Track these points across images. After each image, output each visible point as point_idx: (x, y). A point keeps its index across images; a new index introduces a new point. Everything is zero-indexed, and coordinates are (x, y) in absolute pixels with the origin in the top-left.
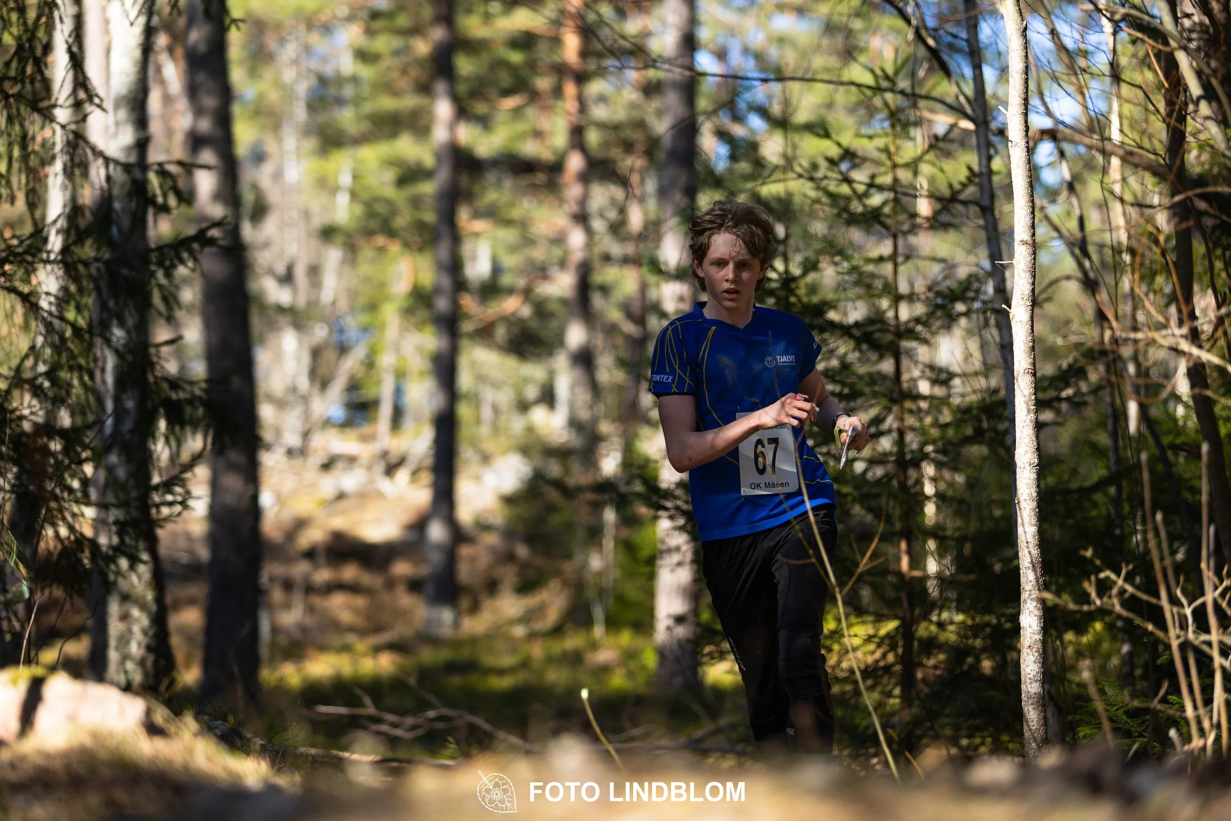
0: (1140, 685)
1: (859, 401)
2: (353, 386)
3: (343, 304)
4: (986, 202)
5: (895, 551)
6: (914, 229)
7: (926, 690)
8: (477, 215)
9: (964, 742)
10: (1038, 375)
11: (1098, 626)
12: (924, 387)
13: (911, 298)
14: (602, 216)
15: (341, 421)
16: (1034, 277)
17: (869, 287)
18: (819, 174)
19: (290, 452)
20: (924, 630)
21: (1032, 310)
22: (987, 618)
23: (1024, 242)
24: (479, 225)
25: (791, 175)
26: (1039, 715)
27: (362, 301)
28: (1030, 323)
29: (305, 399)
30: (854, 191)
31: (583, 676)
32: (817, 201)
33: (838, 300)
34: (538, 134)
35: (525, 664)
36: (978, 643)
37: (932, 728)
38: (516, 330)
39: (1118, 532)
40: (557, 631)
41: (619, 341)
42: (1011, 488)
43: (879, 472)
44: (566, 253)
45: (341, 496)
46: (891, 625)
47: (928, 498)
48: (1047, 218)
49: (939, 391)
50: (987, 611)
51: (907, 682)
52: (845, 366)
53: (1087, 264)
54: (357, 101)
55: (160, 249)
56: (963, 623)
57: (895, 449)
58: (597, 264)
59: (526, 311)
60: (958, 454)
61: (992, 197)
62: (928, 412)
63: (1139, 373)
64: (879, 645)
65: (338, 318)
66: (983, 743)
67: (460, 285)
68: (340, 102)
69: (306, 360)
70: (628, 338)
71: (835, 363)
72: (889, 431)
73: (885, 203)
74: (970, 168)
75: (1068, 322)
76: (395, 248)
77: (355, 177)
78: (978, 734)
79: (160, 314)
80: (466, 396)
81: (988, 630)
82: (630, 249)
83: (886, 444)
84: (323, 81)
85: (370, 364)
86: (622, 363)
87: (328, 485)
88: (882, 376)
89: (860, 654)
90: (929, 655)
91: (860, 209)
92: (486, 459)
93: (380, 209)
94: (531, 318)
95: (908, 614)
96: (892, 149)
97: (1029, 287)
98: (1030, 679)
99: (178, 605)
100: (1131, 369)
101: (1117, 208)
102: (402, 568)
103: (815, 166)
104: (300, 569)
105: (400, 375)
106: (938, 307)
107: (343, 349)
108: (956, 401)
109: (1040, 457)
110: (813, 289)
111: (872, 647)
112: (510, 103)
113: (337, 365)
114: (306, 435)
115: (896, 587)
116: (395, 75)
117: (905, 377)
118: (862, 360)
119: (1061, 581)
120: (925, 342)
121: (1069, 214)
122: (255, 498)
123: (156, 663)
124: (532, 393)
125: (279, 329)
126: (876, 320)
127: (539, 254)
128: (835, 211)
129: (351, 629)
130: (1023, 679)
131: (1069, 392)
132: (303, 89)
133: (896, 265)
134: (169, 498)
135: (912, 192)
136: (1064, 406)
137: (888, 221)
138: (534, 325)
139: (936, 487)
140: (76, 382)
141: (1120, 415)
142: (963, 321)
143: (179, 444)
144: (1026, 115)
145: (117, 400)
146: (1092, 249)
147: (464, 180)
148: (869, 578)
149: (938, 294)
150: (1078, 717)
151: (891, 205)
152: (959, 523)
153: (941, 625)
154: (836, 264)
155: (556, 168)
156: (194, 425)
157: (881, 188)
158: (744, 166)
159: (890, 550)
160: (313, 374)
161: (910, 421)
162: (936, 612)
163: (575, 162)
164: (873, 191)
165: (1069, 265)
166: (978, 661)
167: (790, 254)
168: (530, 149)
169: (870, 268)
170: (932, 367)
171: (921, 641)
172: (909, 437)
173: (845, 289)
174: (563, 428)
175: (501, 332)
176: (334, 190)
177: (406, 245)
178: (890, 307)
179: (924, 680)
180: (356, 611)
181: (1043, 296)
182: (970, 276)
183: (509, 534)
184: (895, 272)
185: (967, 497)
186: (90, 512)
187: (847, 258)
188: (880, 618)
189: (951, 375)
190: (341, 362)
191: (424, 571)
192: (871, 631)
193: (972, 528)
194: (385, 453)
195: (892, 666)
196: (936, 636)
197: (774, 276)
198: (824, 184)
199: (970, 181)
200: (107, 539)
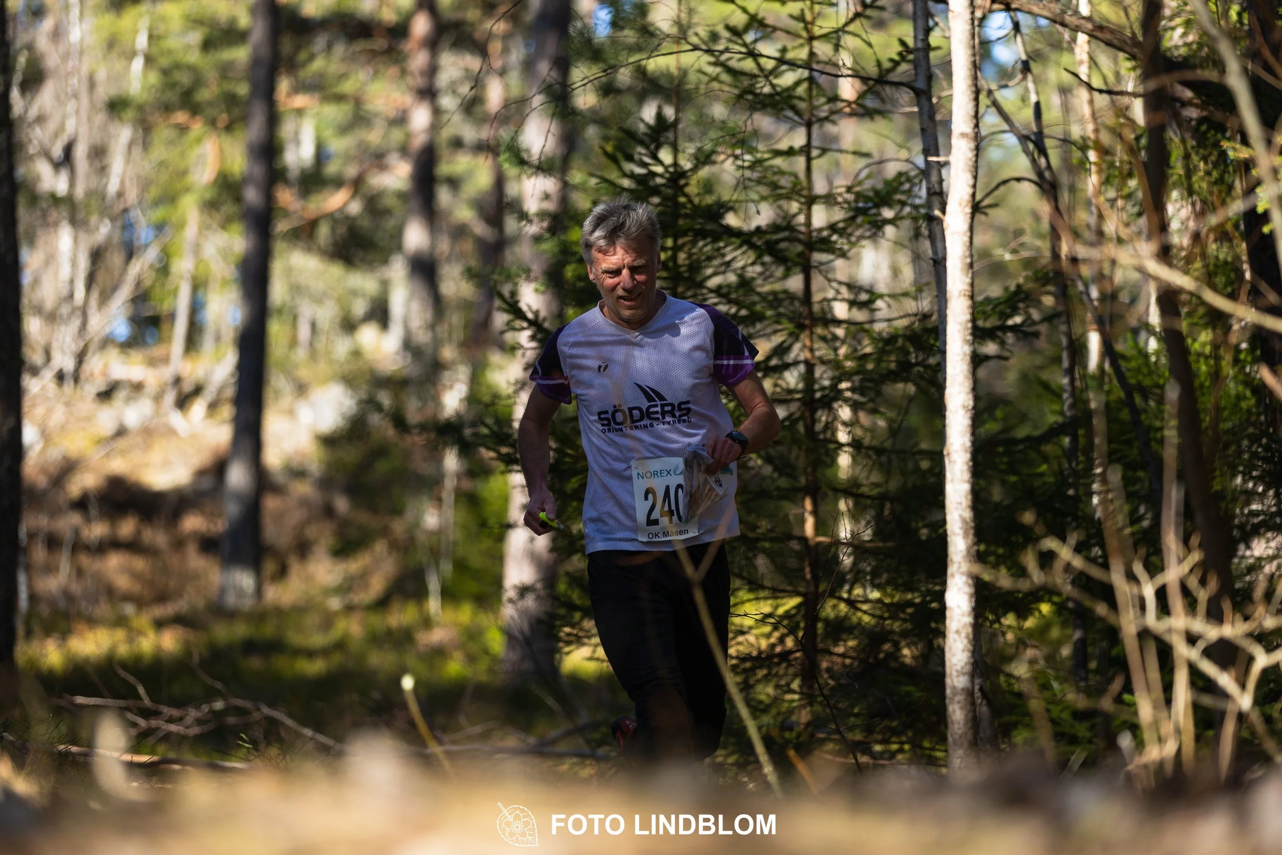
0: (1094, 679)
1: (759, 326)
2: (141, 297)
3: (132, 195)
4: (921, 84)
5: (799, 511)
7: (831, 682)
8: (300, 88)
9: (878, 748)
10: (977, 297)
11: (1045, 608)
12: (841, 310)
13: (829, 199)
14: (454, 92)
15: (123, 339)
16: (975, 177)
17: (775, 186)
18: (719, 46)
19: (60, 377)
20: (832, 609)
21: (972, 218)
22: (909, 596)
23: (963, 135)
24: (300, 101)
25: (685, 46)
26: (966, 716)
27: (154, 192)
28: (968, 234)
29: (82, 312)
30: (760, 67)
31: (411, 660)
32: (716, 79)
33: (736, 201)
35: (340, 646)
36: (897, 626)
37: (838, 731)
38: (342, 230)
39: (1071, 492)
40: (382, 604)
41: (468, 246)
42: (940, 436)
44: (408, 136)
45: (121, 432)
46: (790, 603)
47: (841, 445)
48: (995, 104)
49: (860, 316)
50: (909, 587)
51: (809, 673)
52: (745, 283)
53: (1043, 161)
56: (879, 601)
57: (801, 386)
58: (444, 151)
59: (355, 208)
60: (879, 393)
61: (930, 77)
62: (843, 342)
63: (1103, 298)
64: (775, 628)
65: (126, 211)
66: (901, 751)
67: (276, 174)
69: (84, 263)
70: (480, 243)
71: (732, 278)
72: (796, 363)
73: (798, 83)
74: (903, 42)
75: (1019, 233)
76: (198, 127)
77: (152, 39)
78: (893, 739)
80: (280, 311)
81: (910, 610)
82: (485, 133)
83: (792, 378)
85: (163, 269)
86: (470, 274)
87: (107, 417)
88: (790, 296)
89: (751, 638)
90: (836, 641)
91: (767, 90)
92: (301, 389)
93: (184, 79)
94: (361, 216)
95: (812, 589)
96: (809, 17)
97: (970, 191)
98: (957, 671)
100: (1094, 293)
101: (1083, 95)
102: (192, 523)
103: (714, 36)
104: (68, 523)
105: (198, 285)
106: (858, 211)
107: (130, 252)
108: (878, 327)
109: (976, 398)
110: (708, 187)
111: (767, 629)
113: (124, 271)
114: (81, 358)
115: (800, 556)
117: (816, 297)
118: (766, 276)
119: (1001, 551)
120: (843, 254)
121: (1024, 99)
124: (359, 308)
125: (53, 226)
126: (784, 226)
127: (374, 136)
128: (736, 91)
129: (128, 598)
130: (948, 670)
131: (1018, 320)
133: (809, 160)
135: (832, 70)
136: (1010, 338)
137: (802, 105)
138: (365, 223)
139: (849, 433)
141: (1078, 350)
142: (889, 230)
146: (1049, 143)
148: (767, 545)
149: (859, 196)
150: (1014, 718)
151: (805, 85)
152: (876, 477)
153: (851, 603)
154: (736, 157)
155: (400, 31)
157: (793, 65)
158: (629, 35)
159: (793, 511)
160: (90, 280)
161: (822, 350)
162: (847, 587)
163: (422, 26)
164: (783, 67)
165: (1022, 165)
166: (897, 648)
167: (682, 144)
169: (778, 162)
170: (851, 286)
171: (827, 621)
172: (818, 371)
173: (745, 188)
174: (397, 353)
175: (324, 232)
176: (127, 54)
177: (212, 123)
178: (801, 210)
179: (828, 670)
180: (135, 575)
181: (986, 202)
182: (900, 174)
183: (326, 483)
184: (809, 169)
185: (888, 444)
187: (752, 150)
188: (776, 593)
189: (874, 296)
190: (129, 265)
191: (220, 526)
192: (766, 607)
193: (894, 485)
194: (178, 381)
195: (790, 652)
196: (846, 617)
197: (659, 169)
198: (725, 58)
199: (902, 58)
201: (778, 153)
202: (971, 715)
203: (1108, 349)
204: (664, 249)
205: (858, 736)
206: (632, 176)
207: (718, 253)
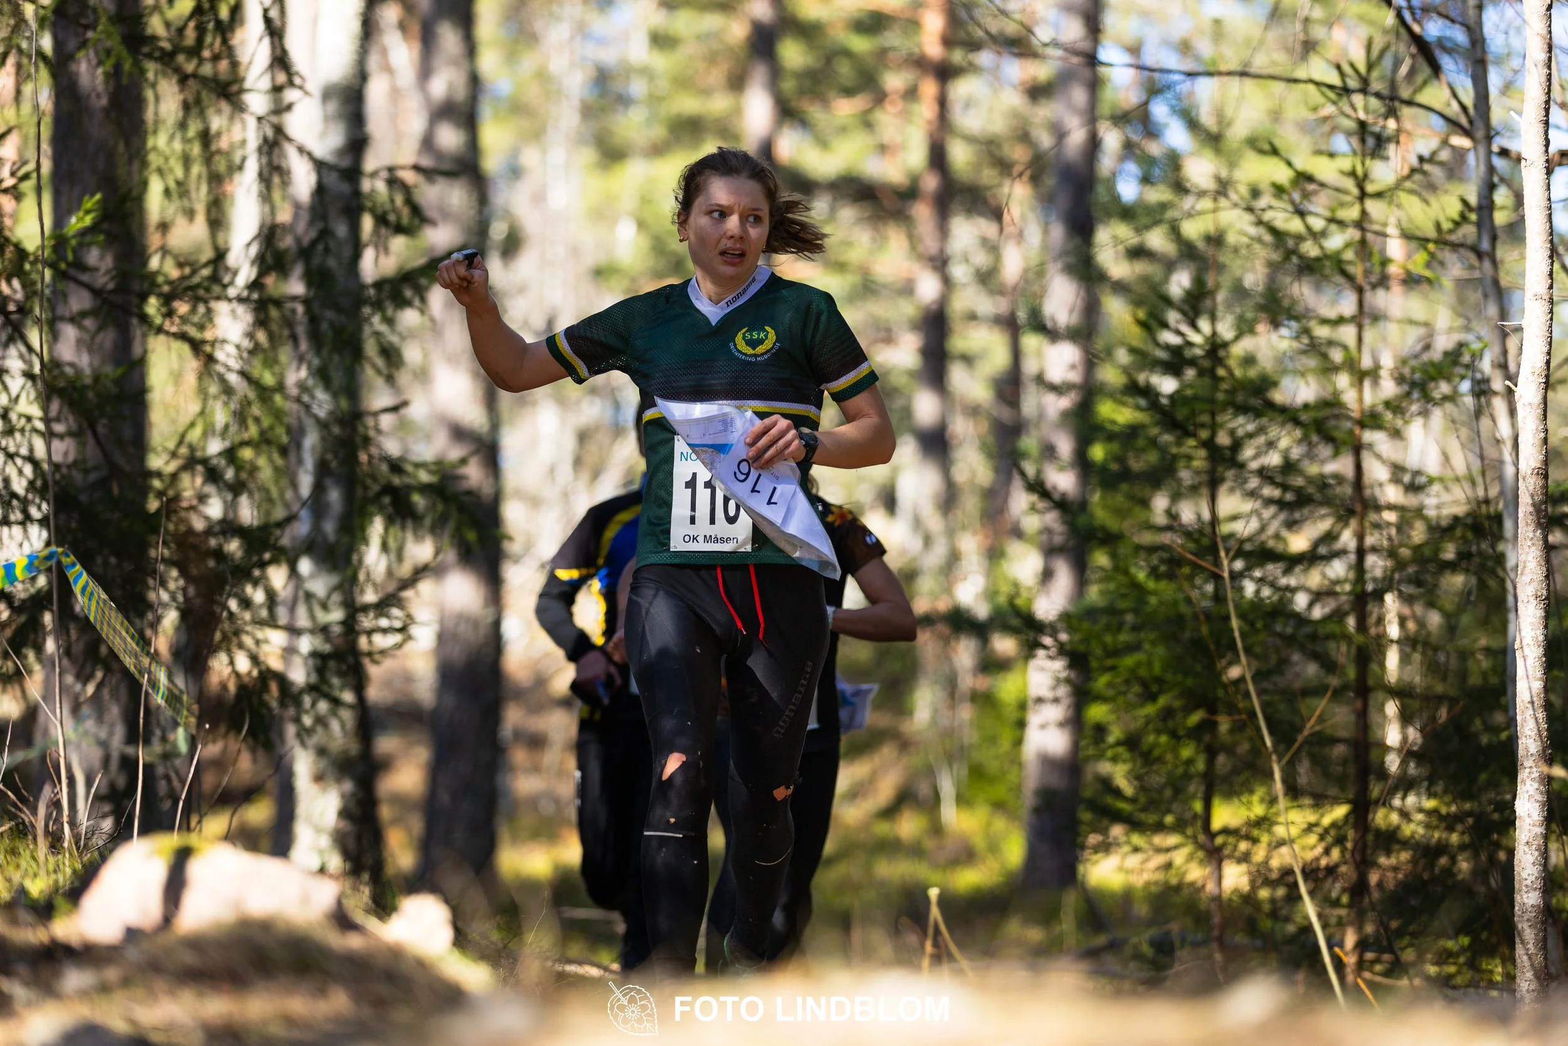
1: (1306, 511)
4: (1485, 246)
6: (1383, 282)
7: (1381, 898)
9: (1432, 970)
10: (1548, 481)
12: (1392, 494)
14: (968, 262)
16: (1550, 344)
17: (1324, 358)
18: (1262, 202)
21: (1546, 389)
22: (1468, 806)
23: (1537, 297)
24: (804, 269)
25: (1223, 202)
26: (1536, 935)
28: (1542, 406)
30: (1309, 228)
32: (1256, 240)
33: (1283, 376)
34: (885, 149)
36: (1454, 838)
37: (1390, 951)
40: (891, 812)
41: (985, 427)
43: (1328, 606)
44: (916, 307)
46: (1340, 811)
47: (1390, 642)
49: (1411, 500)
50: (1468, 796)
51: (1358, 887)
52: (1289, 466)
54: (651, 100)
55: (379, 285)
56: (1435, 810)
57: (1351, 577)
58: (959, 323)
60: (1436, 585)
61: (1494, 240)
64: (1322, 837)
68: (624, 100)
70: (997, 424)
71: (1274, 459)
73: (1347, 245)
74: (1465, 202)
78: (1450, 961)
81: (1468, 821)
82: (1003, 306)
83: (1339, 569)
84: (603, 73)
88: (1339, 480)
89: (1297, 848)
90: (1388, 853)
91: (1315, 252)
95: (1361, 796)
96: (1360, 171)
97: (1543, 358)
98: (1527, 886)
99: (389, 764)
103: (1255, 193)
106: (1413, 384)
107: (615, 433)
108: (1432, 513)
109: (1550, 587)
110: (1248, 359)
111: (1312, 839)
112: (851, 106)
115: (1346, 761)
116: (699, 66)
117: (1367, 479)
118: (1311, 456)
120: (1396, 434)
122: (497, 624)
123: (358, 839)
125: (534, 404)
126: (1331, 404)
127: (883, 310)
128: (1280, 254)
130: (1517, 885)
132: (576, 82)
133: (1360, 328)
134: (384, 623)
135: (1381, 229)
137: (1353, 269)
139: (1402, 628)
140: (262, 462)
142: (1444, 408)
143: (400, 550)
145: (319, 488)
148: (1310, 747)
149: (1416, 369)
151: (1355, 248)
152: (1431, 679)
153: (1405, 815)
155: (909, 193)
156: (419, 525)
157: (1343, 225)
158: (1160, 192)
160: (578, 462)
161: (1374, 538)
162: (1399, 796)
163: (930, 185)
164: (1333, 227)
166: (1453, 860)
167: (1221, 313)
168: (874, 168)
169: (1326, 331)
170: (1404, 469)
171: (1378, 832)
172: (1371, 560)
176: (613, 217)
178: (1351, 386)
179: (1379, 885)
181: (1559, 375)
182: (1459, 346)
184: (1360, 340)
185: (1444, 640)
186: (276, 639)
187: (1296, 318)
188: (1323, 802)
189: (1428, 480)
190: (617, 445)
192: (1312, 818)
195: (1336, 866)
196: (1398, 827)
197: (1196, 339)
198: (1268, 216)
199: (1464, 218)
200: (299, 675)
201: (1326, 322)
202: (1541, 935)
204: (1203, 426)
206: (1168, 347)
207: (1261, 430)
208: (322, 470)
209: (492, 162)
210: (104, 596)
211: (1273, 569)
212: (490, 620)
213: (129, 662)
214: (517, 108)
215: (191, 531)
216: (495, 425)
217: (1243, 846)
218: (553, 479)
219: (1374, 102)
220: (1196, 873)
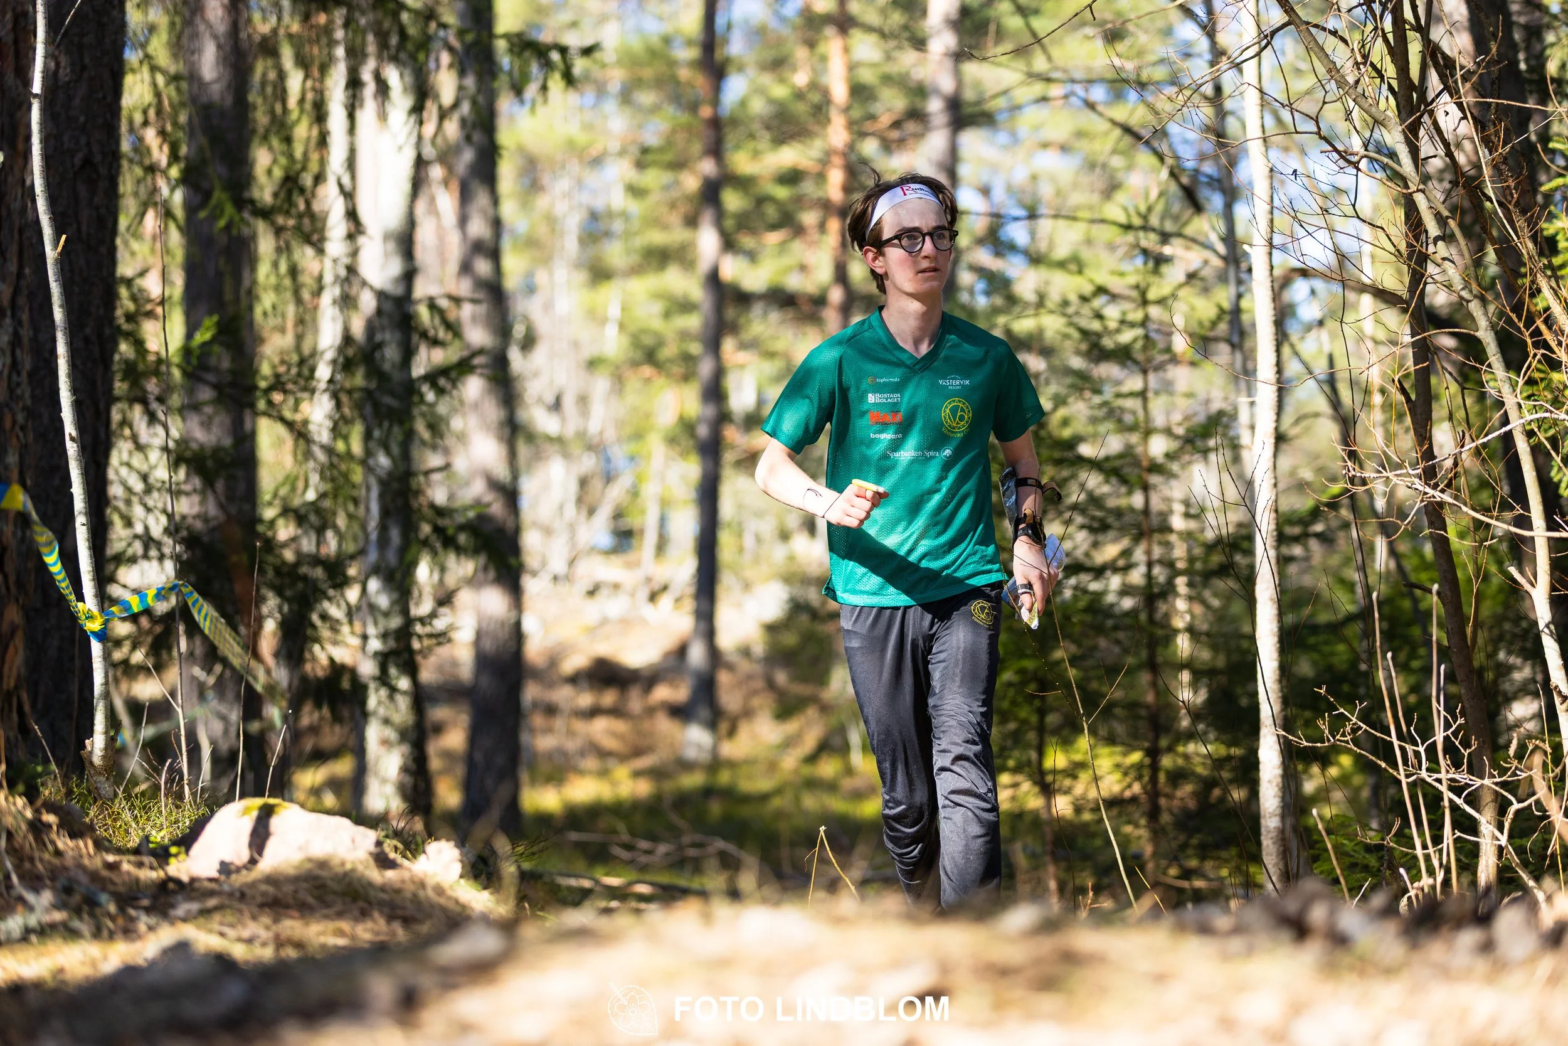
1: (1111, 534)
2: (618, 515)
3: (611, 434)
4: (1236, 339)
6: (1168, 363)
7: (1170, 820)
8: (743, 346)
10: (1281, 509)
11: (1346, 760)
12: (1177, 522)
13: (1165, 431)
15: (607, 548)
17: (1120, 421)
18: (1070, 310)
19: (555, 578)
20: (1170, 762)
21: (1276, 446)
22: (1233, 751)
23: (1267, 380)
24: (742, 357)
25: (1042, 311)
27: (628, 430)
29: (572, 528)
30: (1106, 328)
32: (1068, 336)
33: (1089, 434)
34: (803, 268)
35: (779, 791)
36: (1225, 774)
40: (813, 758)
43: (1128, 603)
45: (604, 621)
46: (1136, 757)
47: (1179, 631)
48: (1296, 354)
49: (1192, 525)
50: (1233, 743)
51: (1153, 814)
52: (1095, 500)
54: (628, 235)
56: (1210, 755)
57: (1144, 582)
61: (1242, 334)
64: (1125, 775)
65: (606, 447)
67: (723, 417)
68: (608, 234)
69: (573, 488)
72: (1138, 564)
73: (1135, 340)
74: (1220, 307)
76: (661, 380)
77: (623, 309)
79: (423, 443)
80: (729, 525)
81: (1235, 762)
83: (1136, 577)
84: (593, 216)
85: (634, 493)
87: (593, 610)
88: (1132, 510)
90: (1176, 787)
91: (1111, 345)
92: (747, 586)
93: (648, 341)
95: (1155, 745)
96: (1143, 285)
97: (1274, 425)
98: (1270, 813)
99: (438, 729)
102: (662, 693)
103: (1065, 303)
104: (563, 695)
107: (609, 478)
108: (1210, 535)
110: (1065, 424)
111: (1117, 776)
112: (773, 238)
113: (603, 492)
114: (572, 563)
116: (664, 210)
117: (1155, 511)
118: (1114, 494)
122: (518, 624)
123: (415, 787)
125: (548, 458)
126: (1128, 454)
128: (1087, 347)
130: (1262, 813)
131: (1319, 527)
132: (573, 223)
133: (1146, 400)
135: (1165, 329)
136: (1314, 544)
137: (1140, 357)
140: (339, 509)
141: (1368, 553)
142: (1212, 457)
143: (443, 570)
144: (1270, 254)
145: (383, 528)
146: (1339, 383)
147: (730, 313)
149: (1189, 429)
151: (1142, 341)
152: (1208, 655)
153: (1186, 757)
154: (1086, 399)
155: (820, 301)
156: (459, 550)
157: (1132, 325)
158: (998, 301)
159: (1135, 682)
160: (580, 501)
161: (1157, 551)
162: (1182, 744)
163: (836, 295)
164: (1124, 327)
165: (1322, 404)
166: (1225, 792)
168: (794, 283)
169: (1121, 402)
170: (1185, 502)
171: (1167, 771)
172: (1158, 570)
173: (1095, 423)
176: (603, 321)
177: (671, 376)
178: (1140, 441)
179: (1169, 811)
180: (618, 736)
182: (1220, 411)
183: (768, 661)
184: (1146, 407)
185: (1214, 630)
187: (1098, 393)
188: (1126, 749)
189: (1203, 509)
190: (607, 490)
191: (682, 696)
192: (1118, 759)
193: (1221, 662)
194: (649, 580)
195: (1137, 796)
198: (1076, 320)
199: (1219, 318)
200: (367, 668)
201: (1119, 395)
202: (1281, 849)
203: (1393, 552)
205: (1193, 863)
207: (1074, 476)
208: (385, 513)
209: (512, 280)
210: (216, 614)
211: (1084, 578)
212: (513, 621)
213: (236, 662)
214: (531, 243)
215: (284, 563)
216: (515, 475)
217: (1067, 782)
218: (562, 514)
219: (1153, 237)
220: (1034, 802)
